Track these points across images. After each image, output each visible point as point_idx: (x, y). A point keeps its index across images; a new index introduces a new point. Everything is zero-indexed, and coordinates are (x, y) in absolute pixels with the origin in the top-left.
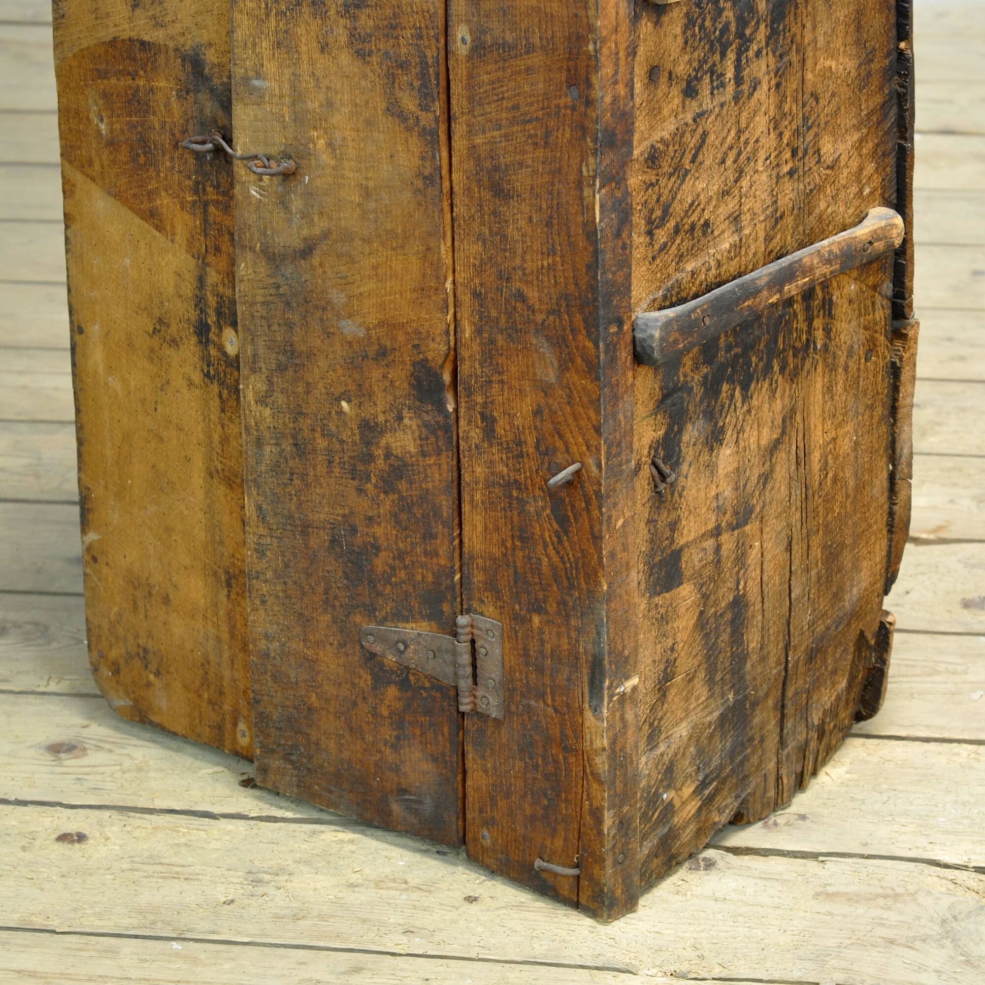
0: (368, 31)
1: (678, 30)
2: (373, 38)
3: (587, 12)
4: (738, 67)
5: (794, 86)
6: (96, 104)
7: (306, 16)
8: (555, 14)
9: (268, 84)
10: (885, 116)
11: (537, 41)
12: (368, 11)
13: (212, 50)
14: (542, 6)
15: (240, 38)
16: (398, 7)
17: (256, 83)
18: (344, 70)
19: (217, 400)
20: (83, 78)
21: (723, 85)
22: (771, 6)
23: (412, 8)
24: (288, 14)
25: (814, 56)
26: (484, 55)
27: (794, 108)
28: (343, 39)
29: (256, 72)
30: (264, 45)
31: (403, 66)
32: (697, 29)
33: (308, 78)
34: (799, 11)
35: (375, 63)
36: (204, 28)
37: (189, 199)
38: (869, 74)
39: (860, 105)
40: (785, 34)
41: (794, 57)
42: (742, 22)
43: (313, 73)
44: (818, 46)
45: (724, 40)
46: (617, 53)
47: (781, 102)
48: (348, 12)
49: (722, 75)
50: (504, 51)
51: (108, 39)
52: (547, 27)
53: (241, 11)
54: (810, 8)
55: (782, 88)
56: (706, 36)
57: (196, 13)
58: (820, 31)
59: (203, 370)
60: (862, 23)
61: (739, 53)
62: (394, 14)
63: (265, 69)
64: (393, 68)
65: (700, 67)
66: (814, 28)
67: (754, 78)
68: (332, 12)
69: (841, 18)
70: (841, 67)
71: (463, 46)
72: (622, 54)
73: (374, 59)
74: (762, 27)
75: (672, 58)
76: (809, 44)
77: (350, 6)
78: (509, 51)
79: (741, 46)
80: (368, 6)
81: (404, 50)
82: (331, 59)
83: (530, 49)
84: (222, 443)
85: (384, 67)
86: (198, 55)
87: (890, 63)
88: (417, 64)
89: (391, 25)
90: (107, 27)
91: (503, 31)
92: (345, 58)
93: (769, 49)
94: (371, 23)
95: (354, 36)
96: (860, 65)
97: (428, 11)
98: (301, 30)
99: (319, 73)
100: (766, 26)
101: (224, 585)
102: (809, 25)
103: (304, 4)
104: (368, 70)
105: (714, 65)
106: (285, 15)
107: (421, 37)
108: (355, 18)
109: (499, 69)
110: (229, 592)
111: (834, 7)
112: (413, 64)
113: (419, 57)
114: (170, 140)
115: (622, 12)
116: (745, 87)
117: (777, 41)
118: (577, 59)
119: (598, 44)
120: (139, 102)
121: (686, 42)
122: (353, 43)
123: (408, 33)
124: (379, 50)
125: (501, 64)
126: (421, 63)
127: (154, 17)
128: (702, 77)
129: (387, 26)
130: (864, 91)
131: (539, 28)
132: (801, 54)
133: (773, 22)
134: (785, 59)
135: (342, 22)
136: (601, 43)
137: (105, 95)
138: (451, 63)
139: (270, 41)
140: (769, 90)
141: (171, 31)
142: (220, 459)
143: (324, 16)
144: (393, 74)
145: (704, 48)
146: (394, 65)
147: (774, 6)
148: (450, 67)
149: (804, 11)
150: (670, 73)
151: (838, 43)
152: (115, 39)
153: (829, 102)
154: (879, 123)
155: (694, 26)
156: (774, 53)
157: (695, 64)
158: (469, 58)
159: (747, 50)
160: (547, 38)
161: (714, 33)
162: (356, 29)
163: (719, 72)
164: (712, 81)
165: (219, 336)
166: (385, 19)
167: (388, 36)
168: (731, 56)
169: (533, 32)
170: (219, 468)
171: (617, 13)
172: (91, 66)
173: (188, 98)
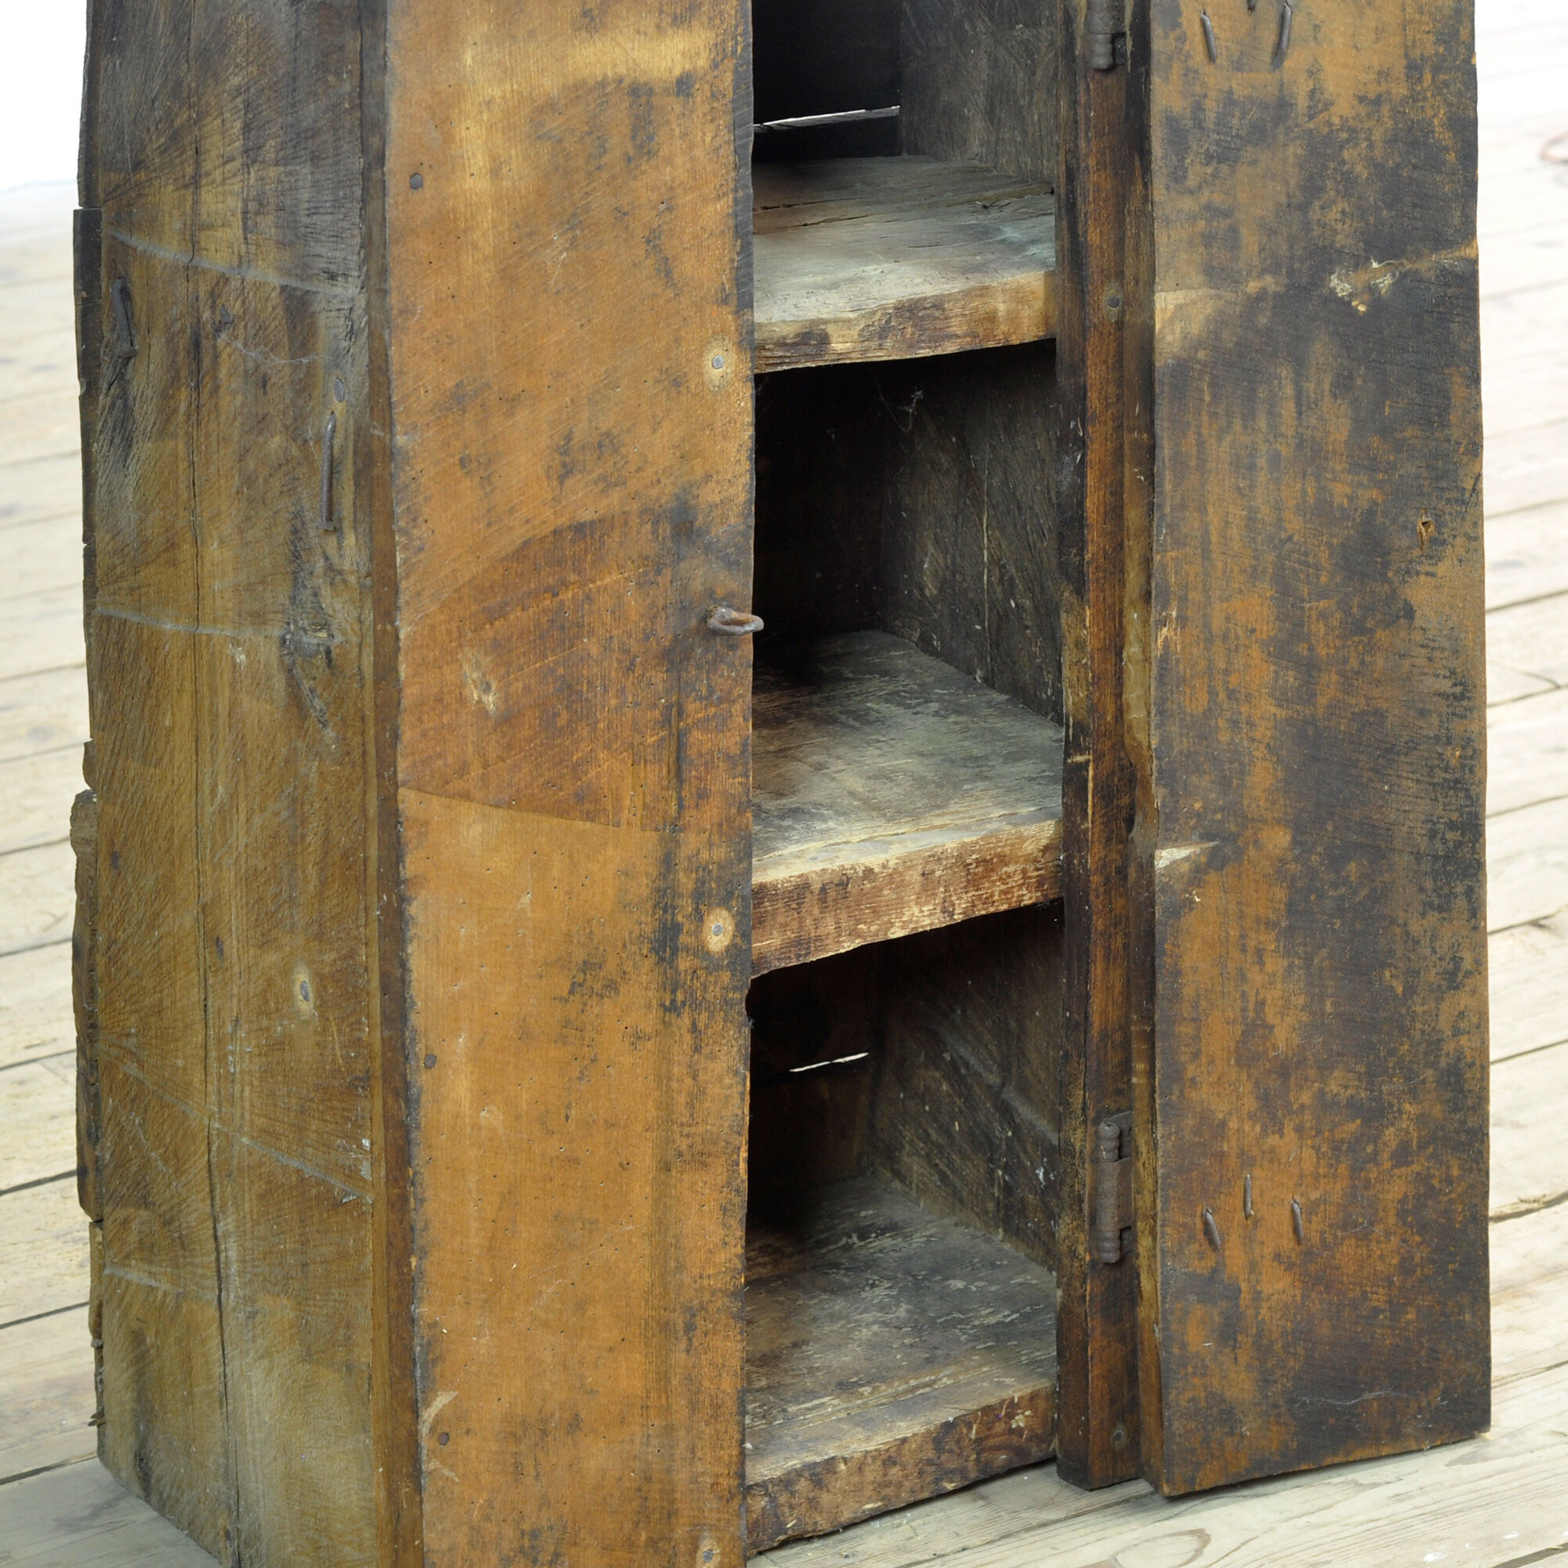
6: (478, 667)
19: (688, 1038)
20: (455, 635)
37: (650, 740)
51: (511, 549)
57: (683, 439)
59: (662, 1005)
84: (690, 1105)
86: (685, 502)
90: (511, 529)
101: (681, 1334)
110: (690, 1340)
114: (620, 662)
120: (562, 628)
127: (602, 478)
141: (633, 486)
142: (686, 1130)
152: (526, 544)
165: (698, 932)
170: (684, 1148)
172: (475, 608)
173: (660, 579)
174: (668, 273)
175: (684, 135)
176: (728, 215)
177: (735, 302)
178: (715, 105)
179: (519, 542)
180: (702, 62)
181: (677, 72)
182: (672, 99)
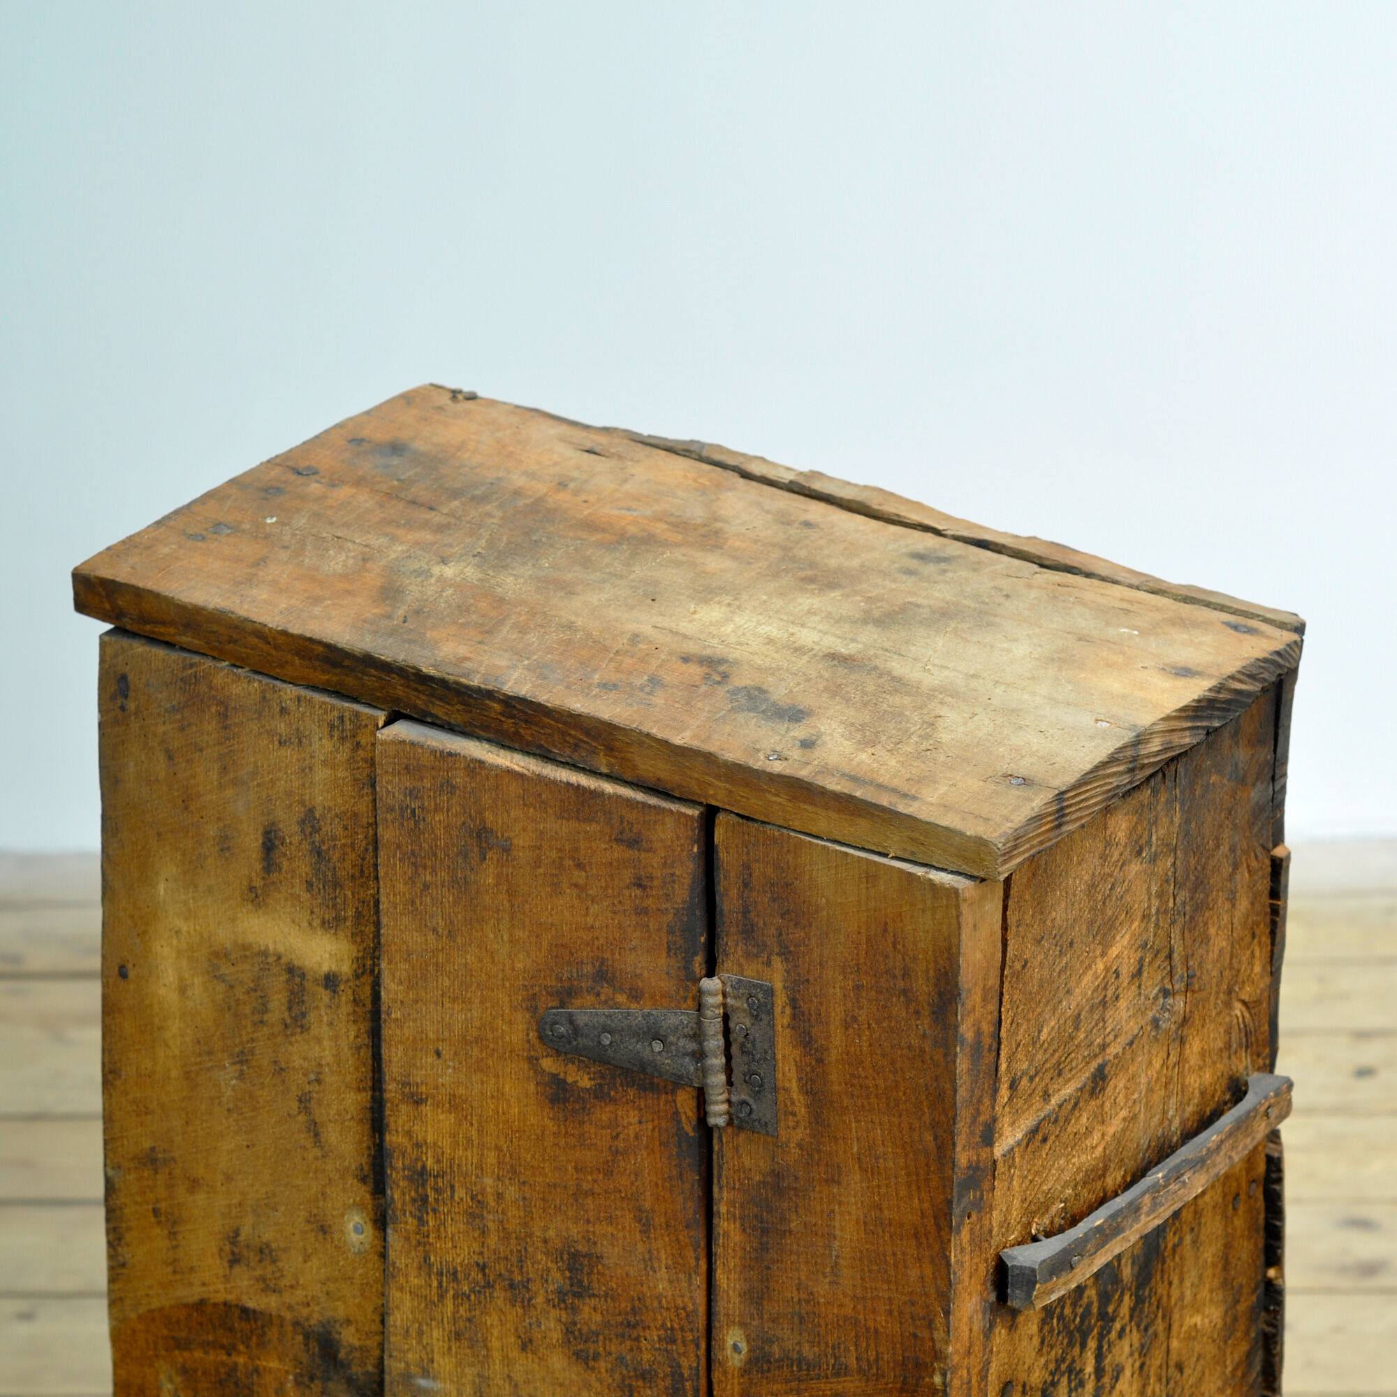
0: (594, 1328)
1: (1034, 1329)
2: (601, 1337)
3: (931, 1333)
4: (1099, 1357)
5: (1158, 1362)
6: (171, 1380)
7: (500, 1302)
8: (881, 1330)
9: (438, 1385)
10: (1250, 1366)
11: (852, 1362)
12: (593, 1302)
13: (352, 1329)
14: (861, 1317)
15: (398, 1323)
16: (639, 1299)
17: (422, 1382)
18: (557, 1375)
20: (152, 1346)
21: (1081, 1384)
22: (1136, 1268)
23: (660, 1302)
24: (473, 1297)
25: (1181, 1316)
26: (769, 1371)
27: (1157, 1390)
28: (556, 1335)
29: (423, 1369)
30: (435, 1334)
31: (646, 1376)
32: (1055, 1321)
33: (501, 1382)
34: (1166, 1266)
35: (603, 1370)
36: (339, 1299)
38: (1235, 1319)
39: (1225, 1361)
40: (1150, 1299)
41: (1160, 1326)
42: (1105, 1298)
43: (509, 1377)
44: (1185, 1303)
45: (1084, 1327)
46: (969, 1382)
47: (1144, 1386)
48: (564, 1301)
49: (1081, 1371)
50: (800, 1370)
51: (191, 1300)
52: (868, 1345)
53: (401, 1289)
54: (1177, 1259)
55: (1146, 1368)
56: (1065, 1327)
57: (328, 1279)
58: (1187, 1283)
60: (1230, 1257)
61: (1101, 1337)
62: (633, 1309)
63: (435, 1365)
64: (630, 1377)
65: (1058, 1368)
66: (1182, 1281)
67: (1117, 1365)
68: (539, 1300)
69: (1209, 1260)
70: (1207, 1321)
71: (736, 1356)
72: (973, 1381)
73: (602, 1365)
74: (1127, 1298)
75: (1026, 1366)
76: (1176, 1304)
77: (566, 1294)
78: (808, 1370)
79: (1102, 1328)
80: (594, 1295)
81: (646, 1356)
82: (536, 1360)
83: (840, 1371)
85: (617, 1376)
86: (330, 1333)
87: (1258, 1298)
88: (666, 1376)
89: (629, 1323)
90: (191, 1284)
91: (799, 1343)
92: (557, 1361)
93: (1133, 1323)
94: (598, 1318)
95: (572, 1332)
96: (1226, 1312)
97: (684, 1308)
98: (492, 1320)
99: (518, 1376)
100: (1131, 1296)
102: (1176, 1281)
103: (497, 1286)
104: (593, 1379)
105: (1073, 1361)
106: (468, 1298)
107: (674, 1342)
108: (574, 1309)
109: (791, 1390)
111: (1201, 1249)
112: (661, 1375)
113: (671, 1367)
115: (975, 1328)
116: (1106, 1380)
117: (1142, 1311)
118: (916, 1391)
119: (949, 1376)
120: (236, 1384)
121: (1042, 1343)
122: (569, 1342)
123: (654, 1335)
124: (610, 1354)
125: (794, 1385)
126: (673, 1374)
127: (263, 1279)
128: (1059, 1380)
129: (622, 1323)
130: (1230, 1342)
131: (856, 1345)
132: (1167, 1320)
133: (1138, 1288)
134: (1151, 1331)
135: (554, 1313)
136: (952, 1374)
137: (184, 1371)
138: (716, 1376)
139: (444, 1329)
140: (1132, 1375)
141: (287, 1298)
143: (528, 1305)
144: (630, 1386)
145: (1062, 1343)
146: (632, 1374)
147: (1140, 1268)
148: (715, 1380)
149: (1172, 1264)
150: (1024, 1386)
151: (1204, 1293)
152: (202, 1302)
153: (1194, 1369)
154: (1244, 1375)
155: (1052, 1319)
156: (1138, 1326)
157: (1052, 1366)
158: (745, 1371)
159: (1109, 1332)
160: (868, 1360)
161: (1074, 1320)
162: (575, 1323)
163: (1078, 1369)
164: (1070, 1382)
166: (620, 1314)
167: (623, 1336)
168: (1092, 1344)
169: (847, 1350)
171: (971, 1330)
172: (165, 1332)
173: (313, 1386)
174: (317, 1135)
175: (330, 1024)
176: (366, 1108)
177: (372, 1185)
178: (357, 1009)
179: (196, 1298)
180: (346, 968)
181: (325, 968)
182: (321, 990)
